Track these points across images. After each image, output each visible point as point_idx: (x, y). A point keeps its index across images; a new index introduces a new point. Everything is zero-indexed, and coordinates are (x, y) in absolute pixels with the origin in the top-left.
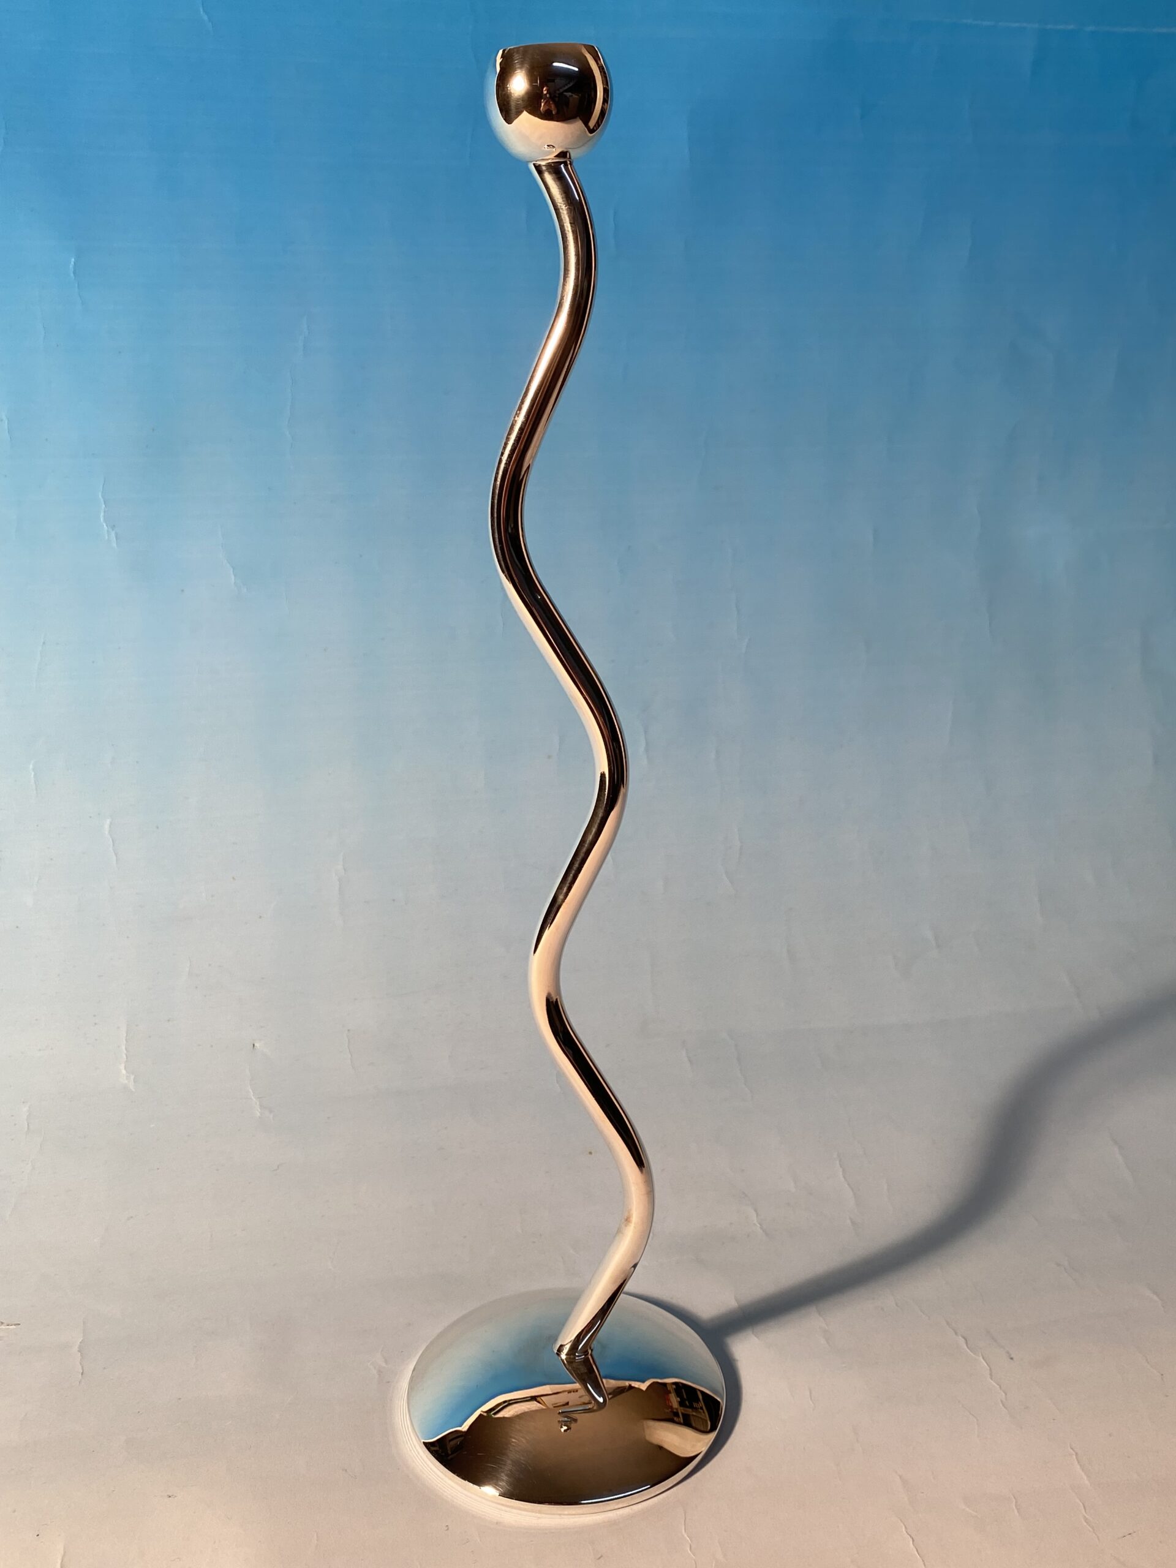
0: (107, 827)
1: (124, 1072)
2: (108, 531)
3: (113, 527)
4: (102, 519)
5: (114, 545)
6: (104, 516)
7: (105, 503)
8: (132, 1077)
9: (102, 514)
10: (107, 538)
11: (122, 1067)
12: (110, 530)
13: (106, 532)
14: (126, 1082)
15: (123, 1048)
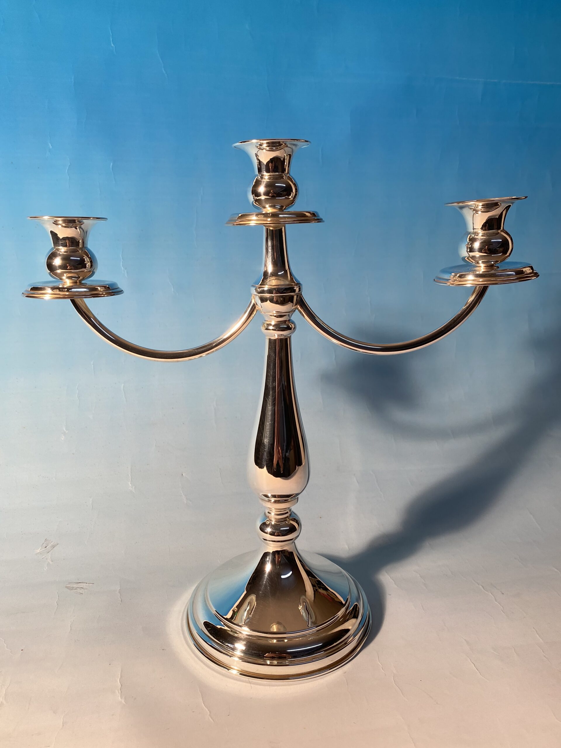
0: (122, 387)
1: (130, 485)
4: (121, 266)
5: (126, 276)
7: (123, 259)
8: (134, 487)
9: (121, 263)
10: (123, 273)
11: (129, 483)
12: (125, 270)
14: (132, 489)
15: (130, 475)
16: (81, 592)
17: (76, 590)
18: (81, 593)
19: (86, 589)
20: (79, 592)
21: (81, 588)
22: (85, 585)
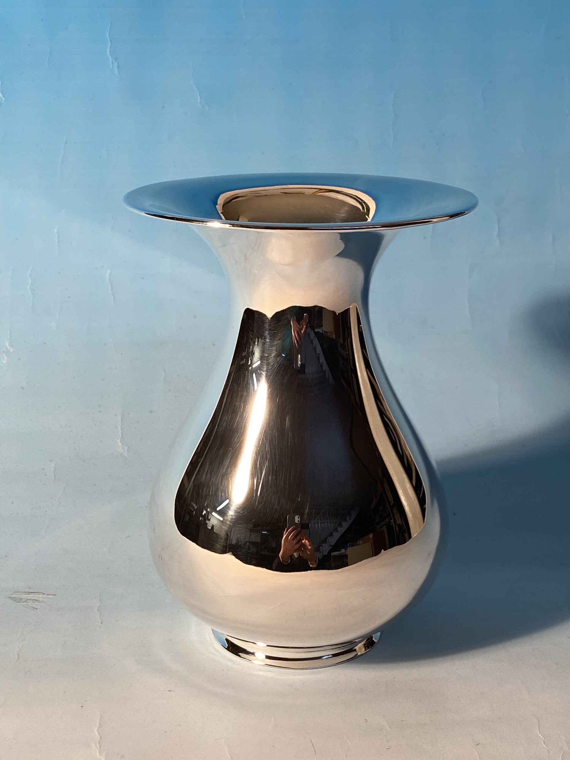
2: (112, 62)
3: (116, 59)
4: (108, 54)
5: (117, 72)
6: (110, 51)
7: (111, 41)
9: (109, 50)
10: (111, 67)
12: (114, 61)
13: (111, 63)
15: (119, 428)
16: (35, 606)
17: (25, 603)
18: (34, 608)
19: (43, 602)
20: (31, 605)
21: (35, 601)
22: (40, 596)
